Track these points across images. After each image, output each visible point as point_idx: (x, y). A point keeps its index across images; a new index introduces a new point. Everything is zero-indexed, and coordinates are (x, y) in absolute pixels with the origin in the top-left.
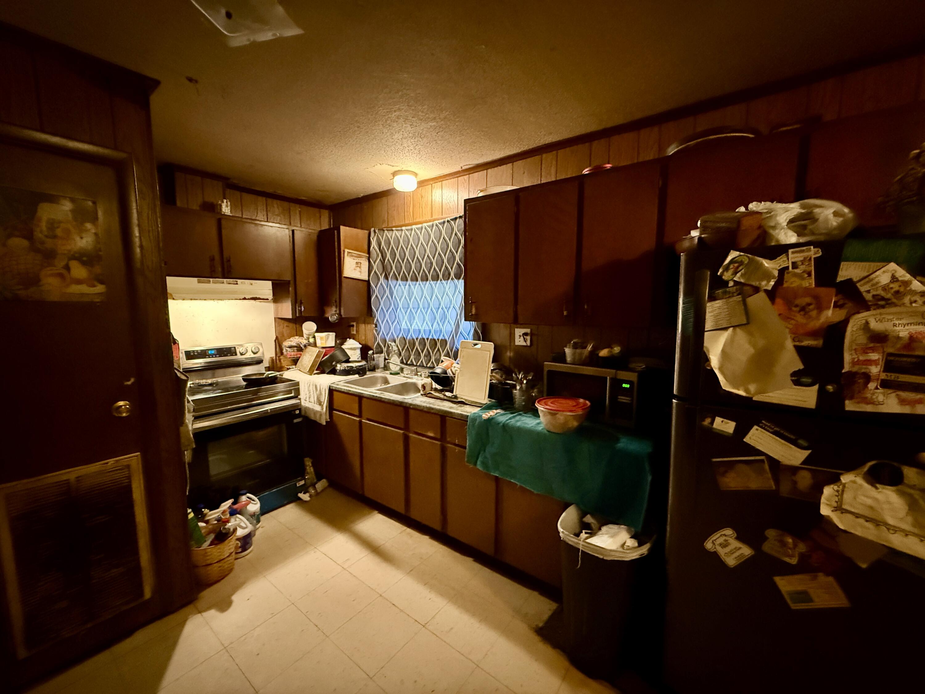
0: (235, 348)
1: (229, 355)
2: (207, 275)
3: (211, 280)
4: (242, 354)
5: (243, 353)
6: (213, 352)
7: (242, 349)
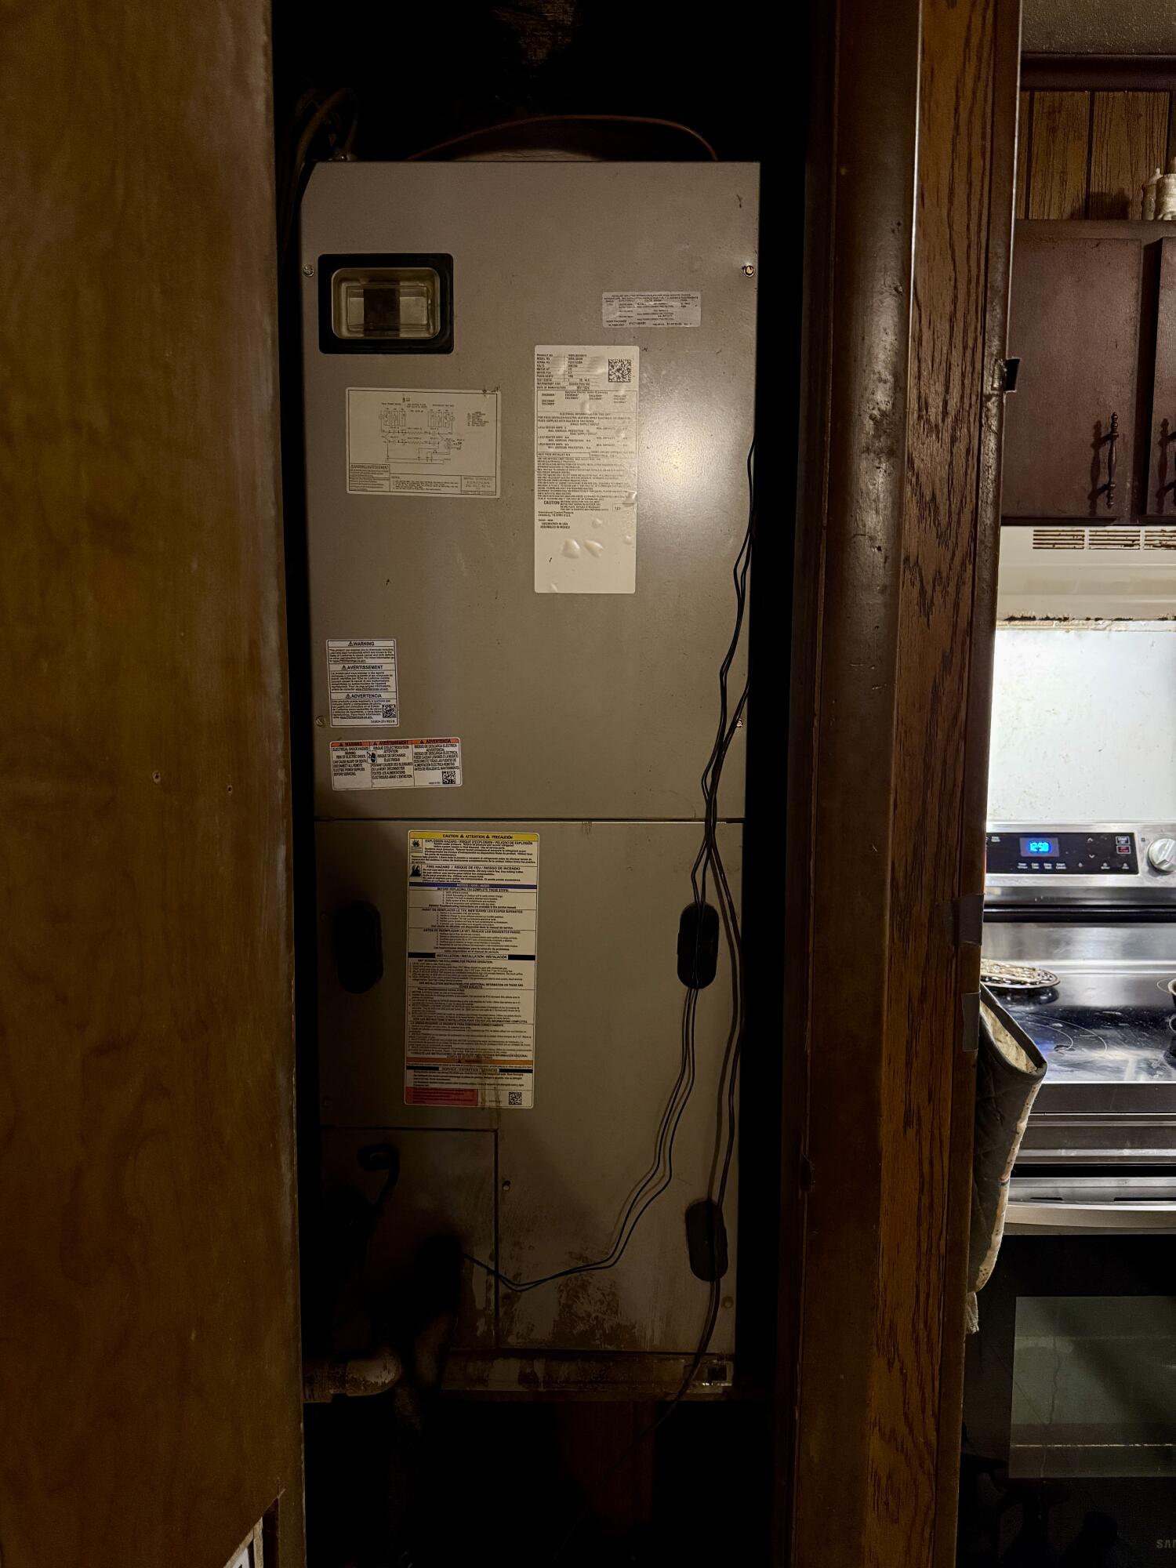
0: (1131, 835)
1: (1105, 867)
2: (1072, 510)
3: (1087, 531)
4: (1155, 870)
5: (1164, 867)
6: (1044, 847)
7: (1161, 849)
